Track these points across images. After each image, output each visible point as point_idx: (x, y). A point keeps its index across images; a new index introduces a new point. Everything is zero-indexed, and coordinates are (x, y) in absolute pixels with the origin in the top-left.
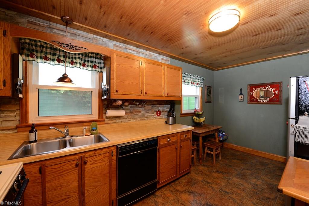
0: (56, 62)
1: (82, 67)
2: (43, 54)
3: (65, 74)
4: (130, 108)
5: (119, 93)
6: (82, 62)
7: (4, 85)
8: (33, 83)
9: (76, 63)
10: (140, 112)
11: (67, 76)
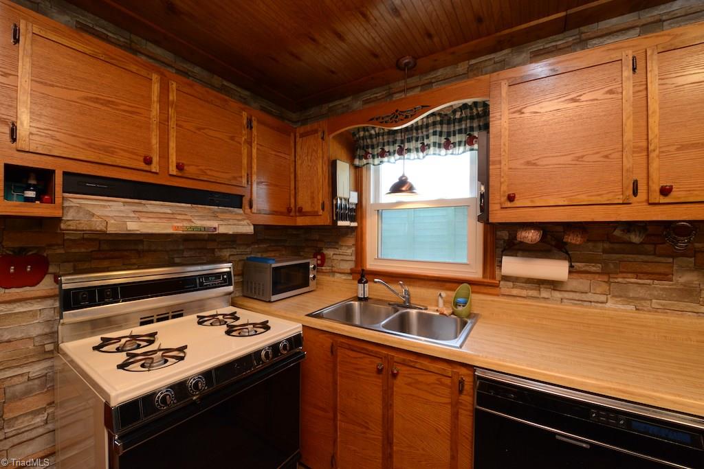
0: (397, 156)
2: (380, 147)
3: (403, 176)
4: (605, 256)
5: (517, 203)
6: (443, 140)
7: (323, 209)
8: (372, 201)
9: (429, 146)
10: (664, 277)
11: (407, 179)
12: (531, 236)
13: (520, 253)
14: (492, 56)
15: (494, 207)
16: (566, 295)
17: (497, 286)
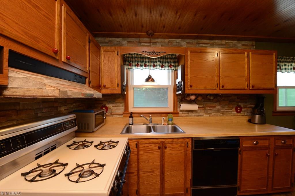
0: (144, 67)
1: (161, 68)
2: (136, 63)
3: (150, 75)
4: (203, 103)
5: (192, 88)
6: (161, 64)
7: (118, 86)
8: (131, 84)
9: (157, 66)
10: (214, 107)
11: (151, 76)
12: (193, 97)
13: (184, 103)
14: (176, 40)
15: (186, 89)
16: (195, 114)
17: (178, 113)
